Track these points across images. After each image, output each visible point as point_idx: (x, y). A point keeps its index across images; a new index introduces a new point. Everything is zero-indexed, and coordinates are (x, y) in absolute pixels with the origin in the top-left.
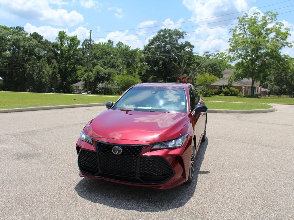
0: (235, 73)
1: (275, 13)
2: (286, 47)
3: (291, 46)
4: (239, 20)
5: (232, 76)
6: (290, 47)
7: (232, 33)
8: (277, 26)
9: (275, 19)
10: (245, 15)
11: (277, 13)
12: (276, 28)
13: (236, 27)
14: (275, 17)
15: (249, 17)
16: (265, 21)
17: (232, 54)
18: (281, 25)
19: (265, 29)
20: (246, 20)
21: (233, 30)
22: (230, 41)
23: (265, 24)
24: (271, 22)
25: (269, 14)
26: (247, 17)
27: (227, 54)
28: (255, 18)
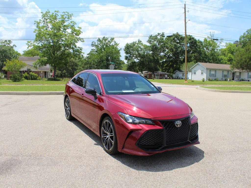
0: (39, 59)
1: (71, 14)
2: (80, 41)
3: (84, 41)
4: (43, 14)
5: (37, 63)
6: (82, 42)
7: (36, 25)
8: (71, 24)
9: (71, 18)
10: (48, 11)
11: (73, 14)
12: (71, 25)
13: (40, 20)
14: (71, 17)
15: (51, 14)
16: (63, 19)
17: (36, 43)
18: (74, 24)
19: (63, 25)
20: (49, 15)
21: (37, 22)
22: (35, 32)
23: (63, 21)
24: (68, 20)
25: (67, 14)
26: (49, 13)
27: (33, 43)
28: (56, 15)
